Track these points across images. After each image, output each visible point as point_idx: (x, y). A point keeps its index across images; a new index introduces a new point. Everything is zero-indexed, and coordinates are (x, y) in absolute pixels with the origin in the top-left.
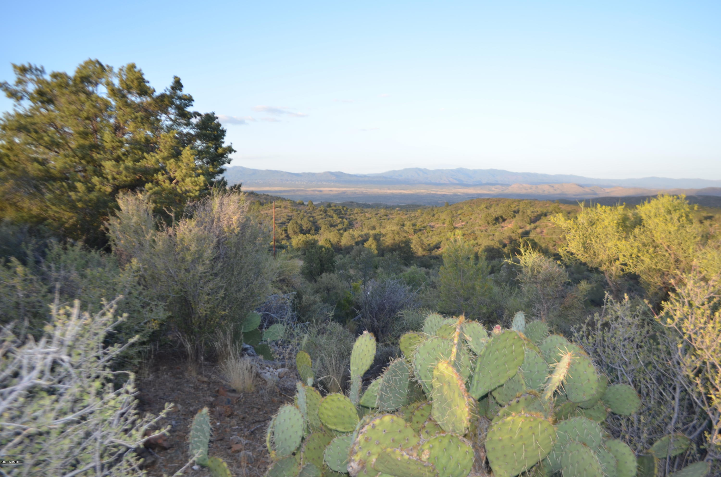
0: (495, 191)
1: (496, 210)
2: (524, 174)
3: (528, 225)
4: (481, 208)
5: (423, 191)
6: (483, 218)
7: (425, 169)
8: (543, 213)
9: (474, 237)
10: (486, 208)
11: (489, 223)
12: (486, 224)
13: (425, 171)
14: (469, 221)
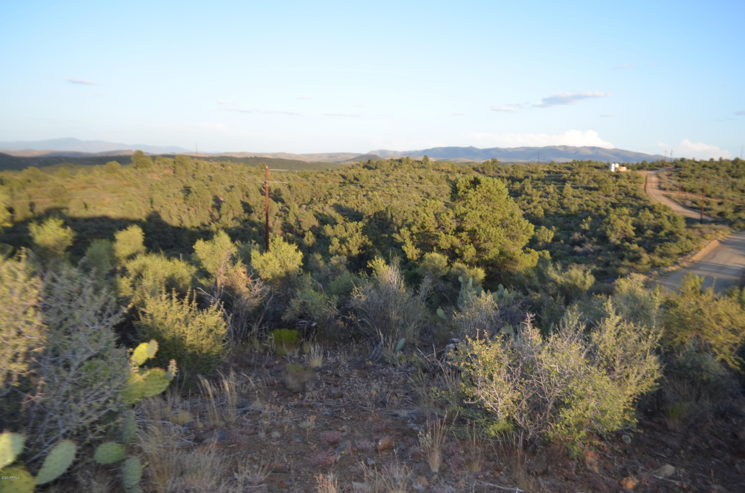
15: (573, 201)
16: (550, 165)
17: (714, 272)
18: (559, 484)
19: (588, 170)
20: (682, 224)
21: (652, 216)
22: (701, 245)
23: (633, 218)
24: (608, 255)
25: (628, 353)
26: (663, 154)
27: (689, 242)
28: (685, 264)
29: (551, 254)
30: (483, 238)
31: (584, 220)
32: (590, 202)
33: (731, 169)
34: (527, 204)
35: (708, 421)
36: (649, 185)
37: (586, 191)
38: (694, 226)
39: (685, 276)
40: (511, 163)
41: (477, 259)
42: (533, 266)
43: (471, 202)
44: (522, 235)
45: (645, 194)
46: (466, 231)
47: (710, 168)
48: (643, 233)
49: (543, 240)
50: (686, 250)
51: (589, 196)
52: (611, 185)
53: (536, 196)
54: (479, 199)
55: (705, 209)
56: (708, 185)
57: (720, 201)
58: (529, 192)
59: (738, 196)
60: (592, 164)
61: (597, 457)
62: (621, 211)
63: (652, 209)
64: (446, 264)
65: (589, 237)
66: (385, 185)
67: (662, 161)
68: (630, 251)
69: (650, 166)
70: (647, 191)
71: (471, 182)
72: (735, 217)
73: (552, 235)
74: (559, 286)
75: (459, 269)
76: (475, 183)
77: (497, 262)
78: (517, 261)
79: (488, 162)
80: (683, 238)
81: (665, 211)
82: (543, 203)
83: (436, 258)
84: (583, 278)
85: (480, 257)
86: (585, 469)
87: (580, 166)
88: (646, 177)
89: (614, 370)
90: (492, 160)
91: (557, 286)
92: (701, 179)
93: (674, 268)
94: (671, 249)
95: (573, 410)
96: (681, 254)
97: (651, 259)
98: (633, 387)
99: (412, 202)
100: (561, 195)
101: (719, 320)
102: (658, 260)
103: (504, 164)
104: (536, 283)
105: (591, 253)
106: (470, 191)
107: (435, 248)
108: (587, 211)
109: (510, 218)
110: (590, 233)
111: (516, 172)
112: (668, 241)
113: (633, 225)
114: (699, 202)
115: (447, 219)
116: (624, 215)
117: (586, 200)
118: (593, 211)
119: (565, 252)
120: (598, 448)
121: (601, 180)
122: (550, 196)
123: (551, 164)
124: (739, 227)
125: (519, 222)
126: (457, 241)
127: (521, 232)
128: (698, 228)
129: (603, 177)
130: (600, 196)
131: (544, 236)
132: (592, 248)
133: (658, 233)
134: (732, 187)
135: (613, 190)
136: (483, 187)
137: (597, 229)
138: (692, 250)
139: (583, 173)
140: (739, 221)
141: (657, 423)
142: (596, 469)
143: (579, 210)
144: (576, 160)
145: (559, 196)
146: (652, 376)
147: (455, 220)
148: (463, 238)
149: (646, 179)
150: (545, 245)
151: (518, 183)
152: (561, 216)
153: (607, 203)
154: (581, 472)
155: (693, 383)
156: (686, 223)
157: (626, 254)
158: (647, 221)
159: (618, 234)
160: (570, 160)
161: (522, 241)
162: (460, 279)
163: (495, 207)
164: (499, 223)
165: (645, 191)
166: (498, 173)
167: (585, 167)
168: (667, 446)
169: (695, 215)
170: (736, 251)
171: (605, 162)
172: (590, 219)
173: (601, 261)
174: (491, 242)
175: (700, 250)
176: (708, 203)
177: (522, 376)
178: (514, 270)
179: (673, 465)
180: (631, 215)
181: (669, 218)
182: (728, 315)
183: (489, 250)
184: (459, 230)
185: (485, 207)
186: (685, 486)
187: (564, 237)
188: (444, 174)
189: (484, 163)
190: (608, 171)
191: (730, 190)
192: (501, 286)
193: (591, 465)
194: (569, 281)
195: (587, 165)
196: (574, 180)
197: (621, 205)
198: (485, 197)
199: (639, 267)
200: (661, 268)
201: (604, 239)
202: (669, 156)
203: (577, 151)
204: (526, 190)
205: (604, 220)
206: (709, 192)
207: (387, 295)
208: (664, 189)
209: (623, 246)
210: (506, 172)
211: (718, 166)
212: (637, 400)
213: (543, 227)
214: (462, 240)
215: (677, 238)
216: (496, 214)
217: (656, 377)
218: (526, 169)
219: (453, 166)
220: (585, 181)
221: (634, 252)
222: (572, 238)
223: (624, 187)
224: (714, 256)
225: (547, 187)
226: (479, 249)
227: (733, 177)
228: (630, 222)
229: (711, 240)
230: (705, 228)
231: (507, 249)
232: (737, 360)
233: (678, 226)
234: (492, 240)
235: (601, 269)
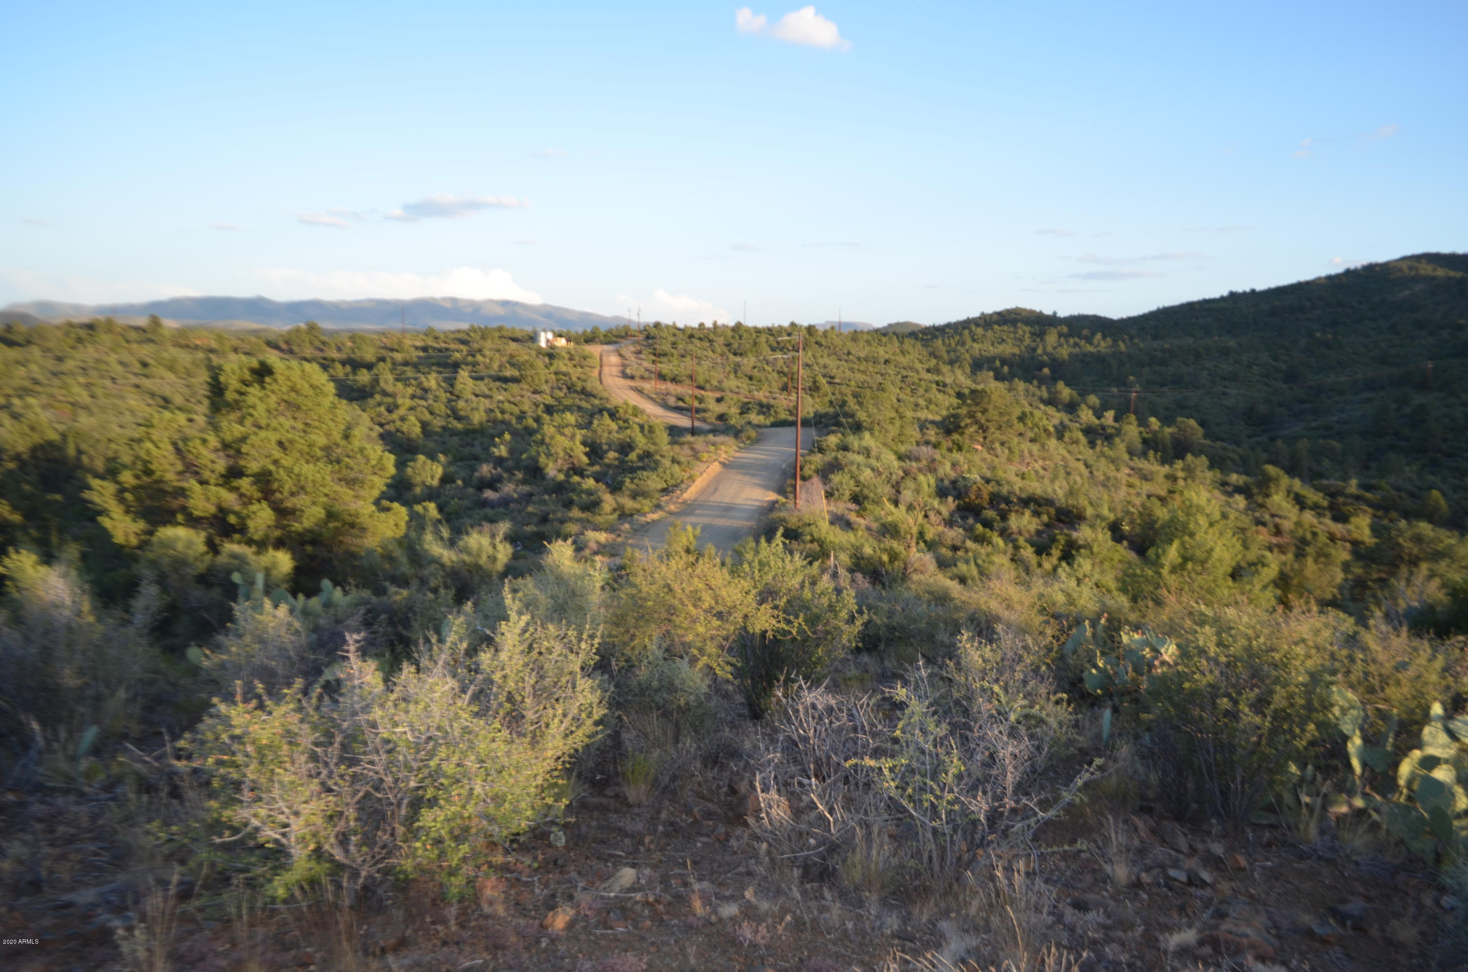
15: (474, 405)
16: (426, 335)
17: (717, 517)
18: (428, 958)
19: (498, 344)
20: (663, 438)
21: (614, 426)
22: (695, 472)
23: (584, 432)
24: (544, 502)
25: (548, 682)
26: (626, 315)
27: (676, 468)
28: (672, 507)
29: (440, 509)
30: (287, 487)
31: (497, 439)
32: (507, 405)
33: (732, 341)
34: (386, 413)
35: (693, 775)
36: (606, 370)
37: (498, 384)
38: (682, 439)
39: (671, 529)
40: (349, 331)
41: (277, 533)
42: (398, 536)
43: (255, 413)
44: (370, 477)
45: (600, 387)
46: (247, 476)
47: (700, 339)
48: (601, 458)
49: (423, 483)
50: (672, 482)
51: (503, 392)
52: (542, 372)
53: (404, 396)
54: (273, 405)
55: (698, 411)
56: (700, 369)
57: (718, 395)
58: (389, 389)
59: (744, 386)
60: (505, 333)
61: (502, 887)
62: (562, 419)
63: (613, 415)
64: (202, 548)
65: (509, 471)
66: (56, 382)
67: (625, 327)
68: (582, 491)
69: (605, 336)
70: (604, 382)
71: (253, 371)
72: (743, 422)
73: (439, 471)
74: (448, 570)
75: (234, 556)
76: (263, 372)
77: (321, 534)
78: (363, 529)
79: (298, 330)
80: (667, 463)
81: (636, 416)
82: (419, 409)
83: (177, 539)
84: (490, 550)
85: (283, 527)
86: (480, 915)
87: (484, 337)
88: (601, 356)
89: (523, 717)
90: (307, 324)
91: (444, 571)
92: (688, 358)
93: (655, 516)
94: (649, 482)
95: (441, 808)
96: (665, 491)
97: (618, 503)
98: (559, 742)
99: (128, 418)
100: (451, 393)
101: (697, 600)
102: (629, 504)
103: (332, 334)
104: (405, 568)
105: (513, 500)
106: (250, 390)
107: (180, 518)
108: (503, 422)
109: (343, 443)
110: (510, 463)
111: (359, 349)
112: (643, 468)
113: (584, 443)
114: (687, 399)
115: (204, 452)
116: (567, 426)
117: (499, 402)
118: (514, 421)
119: (466, 503)
120: (505, 868)
121: (523, 364)
122: (430, 396)
123: (429, 332)
124: (749, 438)
125: (362, 450)
126: (229, 498)
127: (367, 470)
128: (689, 443)
129: (526, 357)
130: (524, 393)
131: (423, 474)
132: (515, 491)
133: (627, 455)
134: (736, 372)
135: (547, 382)
136: (280, 382)
137: (521, 454)
138: (682, 481)
139: (490, 349)
140: (748, 427)
141: (611, 797)
142: (500, 910)
143: (488, 421)
144: (476, 325)
145: (448, 395)
146: (590, 715)
147: (221, 454)
148: (243, 490)
149: (601, 360)
150: (426, 492)
151: (365, 371)
152: (454, 433)
153: (537, 405)
154: (473, 923)
155: (666, 714)
156: (669, 435)
157: (575, 498)
158: (606, 435)
159: (560, 461)
160: (465, 326)
161: (372, 488)
162: (236, 577)
163: (309, 421)
164: (319, 453)
165: (601, 382)
166: (322, 350)
167: (493, 339)
168: (627, 835)
169: (683, 421)
170: (747, 479)
171: (529, 329)
172: (507, 436)
173: (534, 514)
174: (306, 493)
175: (694, 481)
176: (701, 400)
177: (341, 760)
178: (360, 547)
179: (634, 866)
180: (580, 427)
181: (642, 427)
182: (711, 588)
183: (302, 511)
184: (234, 473)
185: (288, 423)
186: (651, 899)
187: (463, 474)
188: (200, 355)
189: (290, 332)
190: (535, 345)
191: (732, 376)
192: (326, 583)
193: (491, 903)
194: (466, 558)
195: (497, 334)
196: (474, 364)
197: (561, 408)
198: (286, 401)
199: (599, 519)
200: (636, 517)
201: (535, 472)
202: (634, 318)
203: (476, 307)
204: (382, 384)
205: (534, 438)
206: (701, 380)
207: (46, 633)
208: (632, 378)
209: (570, 483)
210: (339, 349)
211: (712, 336)
212: (569, 763)
213: (421, 458)
214: (242, 495)
215: (657, 463)
216: (313, 437)
217: (596, 717)
218: (379, 343)
219: (220, 338)
220: (496, 366)
221: (590, 493)
222: (477, 474)
223: (565, 374)
224: (716, 490)
225: (423, 379)
226: (282, 512)
227: (735, 354)
228: (579, 438)
229: (709, 462)
230: (699, 442)
231: (343, 507)
232: (728, 663)
233: (657, 440)
234: (308, 489)
235: (535, 529)
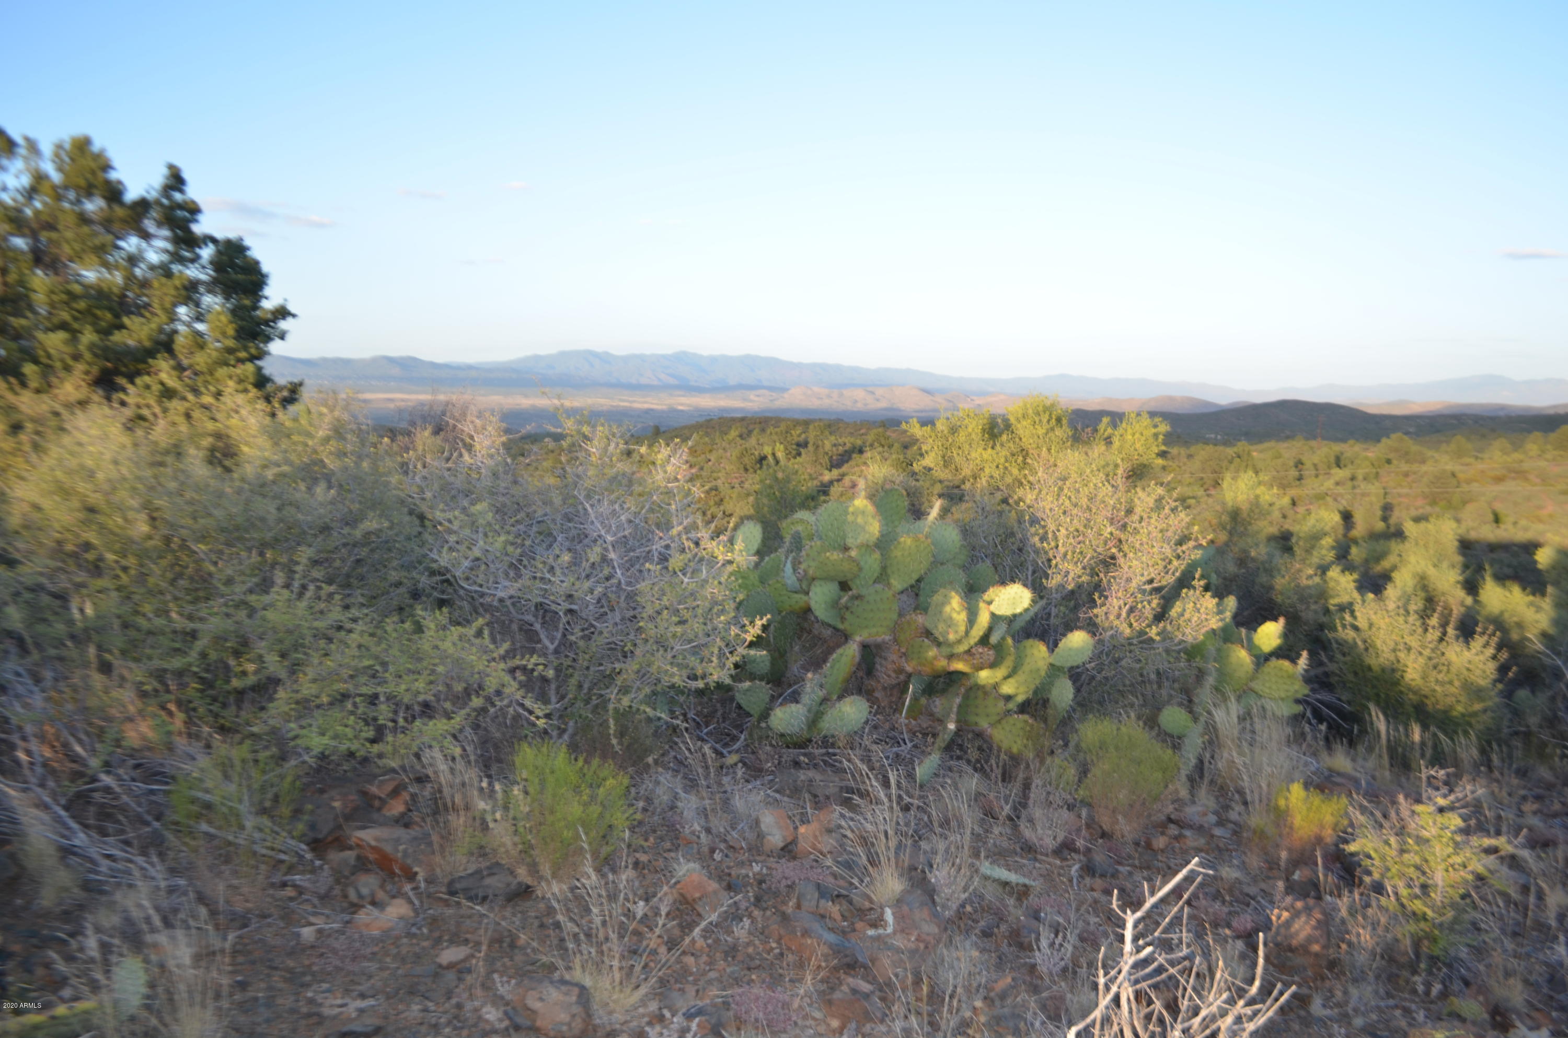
0: (754, 403)
1: (761, 441)
2: (815, 365)
3: (826, 472)
4: (731, 438)
5: (602, 401)
6: (734, 458)
7: (607, 353)
8: (854, 448)
9: (717, 499)
10: (741, 436)
11: (746, 470)
12: (742, 471)
13: (605, 358)
14: (706, 466)
